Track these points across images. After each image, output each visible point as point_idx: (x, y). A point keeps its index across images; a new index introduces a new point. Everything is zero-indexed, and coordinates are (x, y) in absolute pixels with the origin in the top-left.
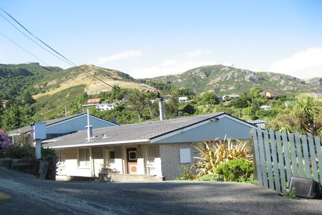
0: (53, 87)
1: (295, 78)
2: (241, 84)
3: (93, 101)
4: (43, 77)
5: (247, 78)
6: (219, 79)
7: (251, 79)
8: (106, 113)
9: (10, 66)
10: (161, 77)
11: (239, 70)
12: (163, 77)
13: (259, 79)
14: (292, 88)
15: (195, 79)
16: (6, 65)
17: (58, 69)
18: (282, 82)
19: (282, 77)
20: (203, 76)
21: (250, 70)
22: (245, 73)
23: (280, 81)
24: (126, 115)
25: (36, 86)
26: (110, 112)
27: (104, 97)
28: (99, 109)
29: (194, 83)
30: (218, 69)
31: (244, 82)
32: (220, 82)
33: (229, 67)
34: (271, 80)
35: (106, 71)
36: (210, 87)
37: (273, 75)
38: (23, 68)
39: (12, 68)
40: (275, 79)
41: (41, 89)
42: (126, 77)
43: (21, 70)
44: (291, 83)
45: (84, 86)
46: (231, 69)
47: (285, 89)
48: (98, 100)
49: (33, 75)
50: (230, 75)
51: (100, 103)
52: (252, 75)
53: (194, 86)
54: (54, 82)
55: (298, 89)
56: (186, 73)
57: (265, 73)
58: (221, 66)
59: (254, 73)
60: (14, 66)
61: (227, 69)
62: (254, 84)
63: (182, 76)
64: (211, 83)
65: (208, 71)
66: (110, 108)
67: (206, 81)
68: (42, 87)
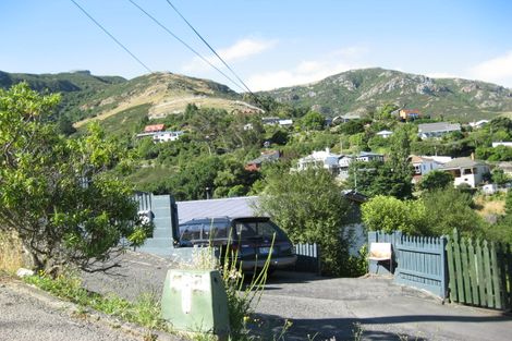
0: (108, 108)
1: (501, 88)
2: (410, 98)
3: (153, 127)
4: (95, 93)
5: (420, 88)
6: (374, 90)
7: (427, 90)
8: (166, 146)
9: (44, 76)
10: (283, 89)
11: (407, 76)
12: (287, 88)
13: (441, 90)
14: (493, 105)
15: (336, 91)
16: (37, 76)
17: (121, 80)
18: (479, 95)
19: (478, 85)
20: (350, 86)
21: (427, 76)
22: (418, 80)
23: (475, 92)
24: (194, 147)
25: (84, 107)
26: (172, 144)
27: (170, 122)
28: (157, 140)
29: (334, 97)
30: (374, 75)
31: (415, 94)
32: (377, 96)
33: (392, 71)
34: (460, 91)
35: (189, 81)
36: (361, 104)
37: (464, 82)
38: (64, 79)
39: (47, 80)
40: (467, 89)
41: (90, 111)
42: (223, 91)
43: (61, 82)
44: (492, 95)
45: (150, 105)
46: (395, 73)
47: (483, 105)
48: (160, 127)
49: (78, 89)
50: (392, 84)
51: (163, 130)
52: (428, 84)
53: (335, 102)
54: (111, 100)
55: (505, 105)
56: (322, 83)
57: (452, 80)
58: (379, 70)
59: (433, 81)
60: (50, 76)
61: (388, 74)
62: (431, 98)
63: (317, 87)
64: (362, 97)
65: (358, 79)
66: (173, 139)
67: (355, 94)
68: (92, 108)
